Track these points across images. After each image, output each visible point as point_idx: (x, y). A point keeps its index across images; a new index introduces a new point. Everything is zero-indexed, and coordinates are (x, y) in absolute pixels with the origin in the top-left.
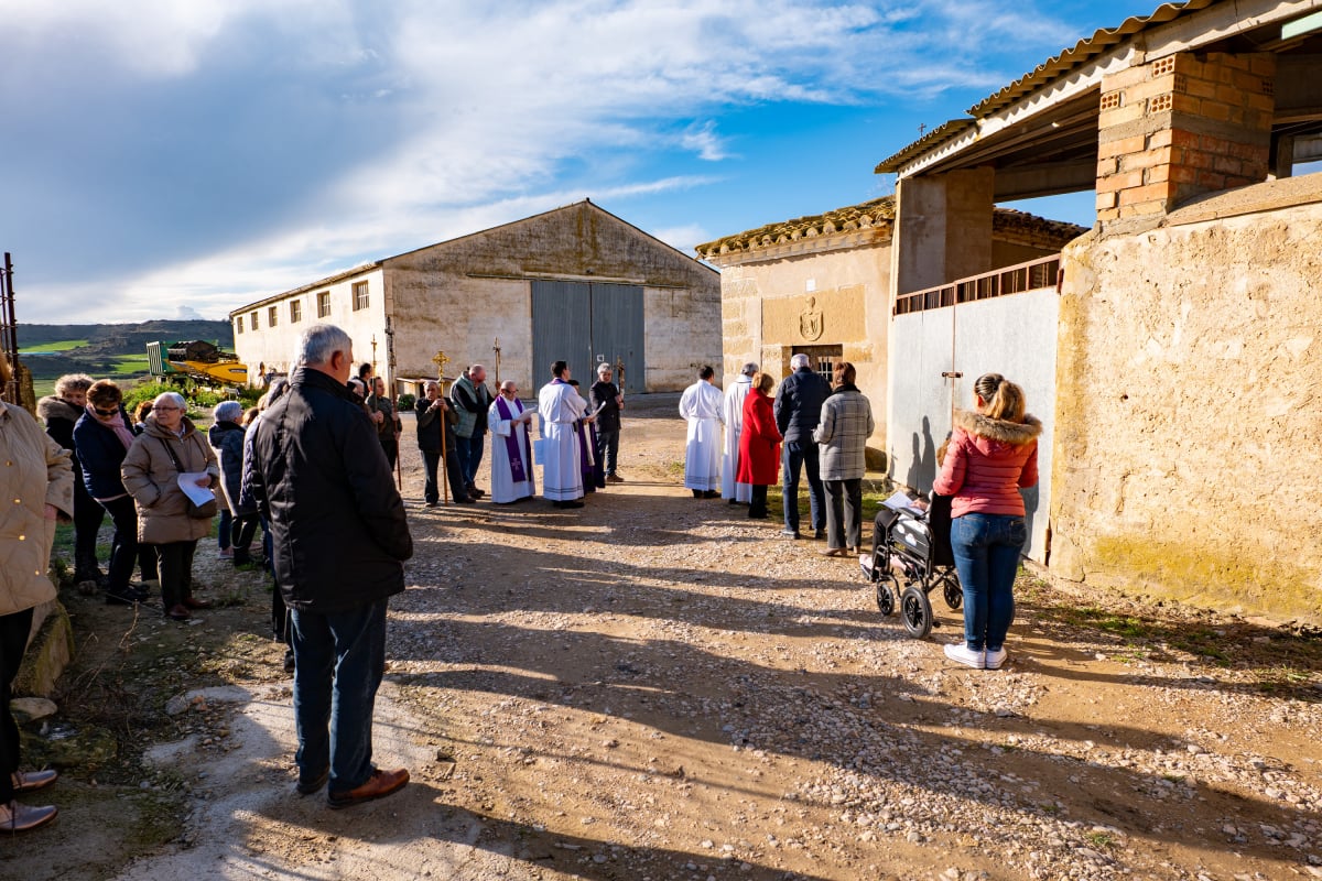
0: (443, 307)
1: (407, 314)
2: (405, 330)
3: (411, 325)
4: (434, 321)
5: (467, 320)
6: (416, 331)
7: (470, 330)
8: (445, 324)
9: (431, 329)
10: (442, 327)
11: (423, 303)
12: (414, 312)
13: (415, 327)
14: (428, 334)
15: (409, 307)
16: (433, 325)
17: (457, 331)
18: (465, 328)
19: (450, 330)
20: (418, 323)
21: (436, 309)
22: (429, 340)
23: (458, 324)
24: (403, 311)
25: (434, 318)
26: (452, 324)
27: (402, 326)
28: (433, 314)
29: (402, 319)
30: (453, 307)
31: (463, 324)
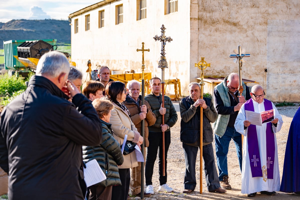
0: (244, 11)
1: (210, 17)
2: (207, 33)
3: (213, 28)
4: (235, 24)
5: (266, 23)
6: (218, 34)
7: (269, 33)
8: (245, 27)
9: (231, 32)
10: (243, 30)
11: (225, 7)
12: (216, 15)
13: (216, 30)
14: (228, 37)
15: (212, 11)
16: (234, 28)
17: (256, 34)
18: (264, 30)
19: (249, 33)
20: (220, 26)
21: (237, 13)
22: (230, 42)
23: (258, 27)
24: (206, 15)
25: (235, 21)
26: (252, 28)
27: (205, 29)
28: (235, 17)
29: (206, 22)
30: (254, 10)
31: (264, 27)
